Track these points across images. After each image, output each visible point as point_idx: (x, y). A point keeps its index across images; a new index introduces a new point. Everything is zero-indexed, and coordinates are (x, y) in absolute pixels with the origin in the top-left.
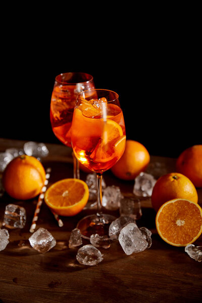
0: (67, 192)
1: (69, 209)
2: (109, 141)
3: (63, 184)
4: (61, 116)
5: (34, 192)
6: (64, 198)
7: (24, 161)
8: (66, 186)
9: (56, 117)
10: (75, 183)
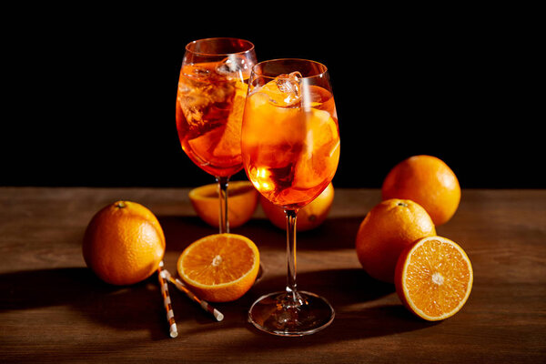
0: (219, 257)
1: (234, 287)
2: (317, 148)
3: (205, 245)
4: (203, 118)
5: (150, 266)
6: (217, 269)
7: (125, 211)
8: (214, 248)
9: (195, 121)
10: (228, 241)
